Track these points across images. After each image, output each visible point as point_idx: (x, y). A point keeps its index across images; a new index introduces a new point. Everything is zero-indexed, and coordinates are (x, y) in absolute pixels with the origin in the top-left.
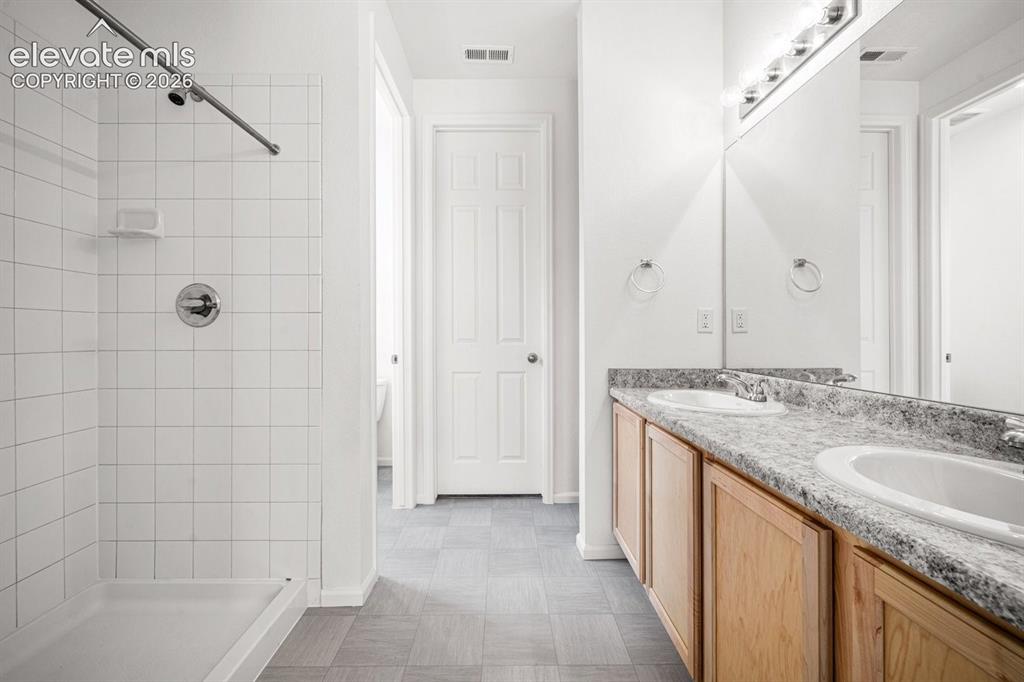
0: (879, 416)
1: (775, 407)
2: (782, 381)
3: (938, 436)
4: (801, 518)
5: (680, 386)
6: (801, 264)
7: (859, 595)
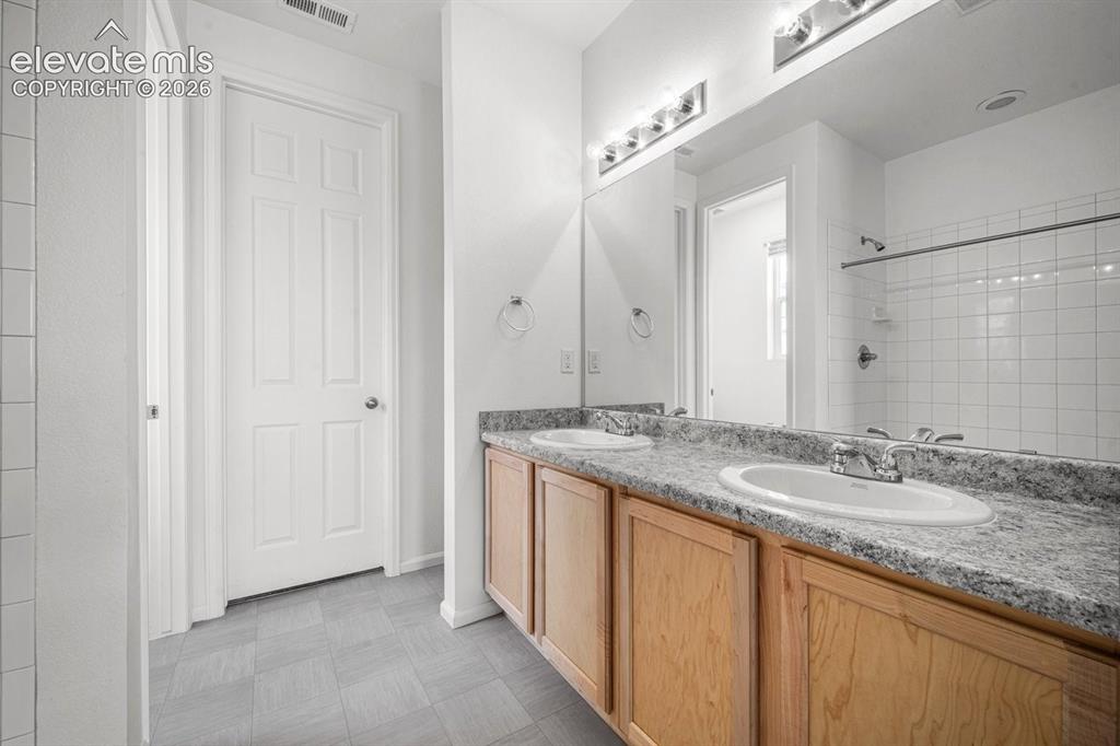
0: (721, 440)
1: (642, 441)
2: (641, 416)
3: (763, 452)
4: (730, 532)
5: (548, 427)
6: (638, 312)
7: (788, 585)
